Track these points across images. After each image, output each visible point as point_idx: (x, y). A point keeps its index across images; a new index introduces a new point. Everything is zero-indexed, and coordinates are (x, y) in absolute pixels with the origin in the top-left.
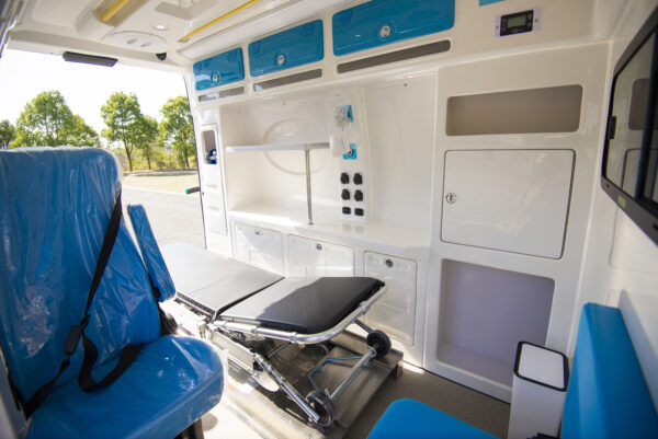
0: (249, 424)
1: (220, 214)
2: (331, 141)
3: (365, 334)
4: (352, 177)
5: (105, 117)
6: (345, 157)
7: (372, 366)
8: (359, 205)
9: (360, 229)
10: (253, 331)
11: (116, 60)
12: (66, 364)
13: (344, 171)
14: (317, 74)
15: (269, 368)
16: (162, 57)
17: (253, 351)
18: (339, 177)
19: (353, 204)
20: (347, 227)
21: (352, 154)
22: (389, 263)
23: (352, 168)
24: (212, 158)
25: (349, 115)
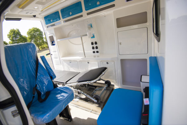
0: (79, 108)
1: (58, 59)
2: (88, 34)
3: (104, 82)
4: (94, 43)
5: (9, 38)
6: (92, 38)
7: (107, 89)
8: (97, 50)
9: (98, 56)
10: (77, 84)
11: (21, 19)
12: (34, 97)
13: (92, 42)
14: (81, 16)
15: (82, 92)
16: (35, 16)
17: (77, 89)
18: (91, 43)
19: (95, 50)
20: (95, 56)
21: (93, 37)
22: (107, 63)
23: (94, 40)
24: (53, 44)
25: (91, 26)
